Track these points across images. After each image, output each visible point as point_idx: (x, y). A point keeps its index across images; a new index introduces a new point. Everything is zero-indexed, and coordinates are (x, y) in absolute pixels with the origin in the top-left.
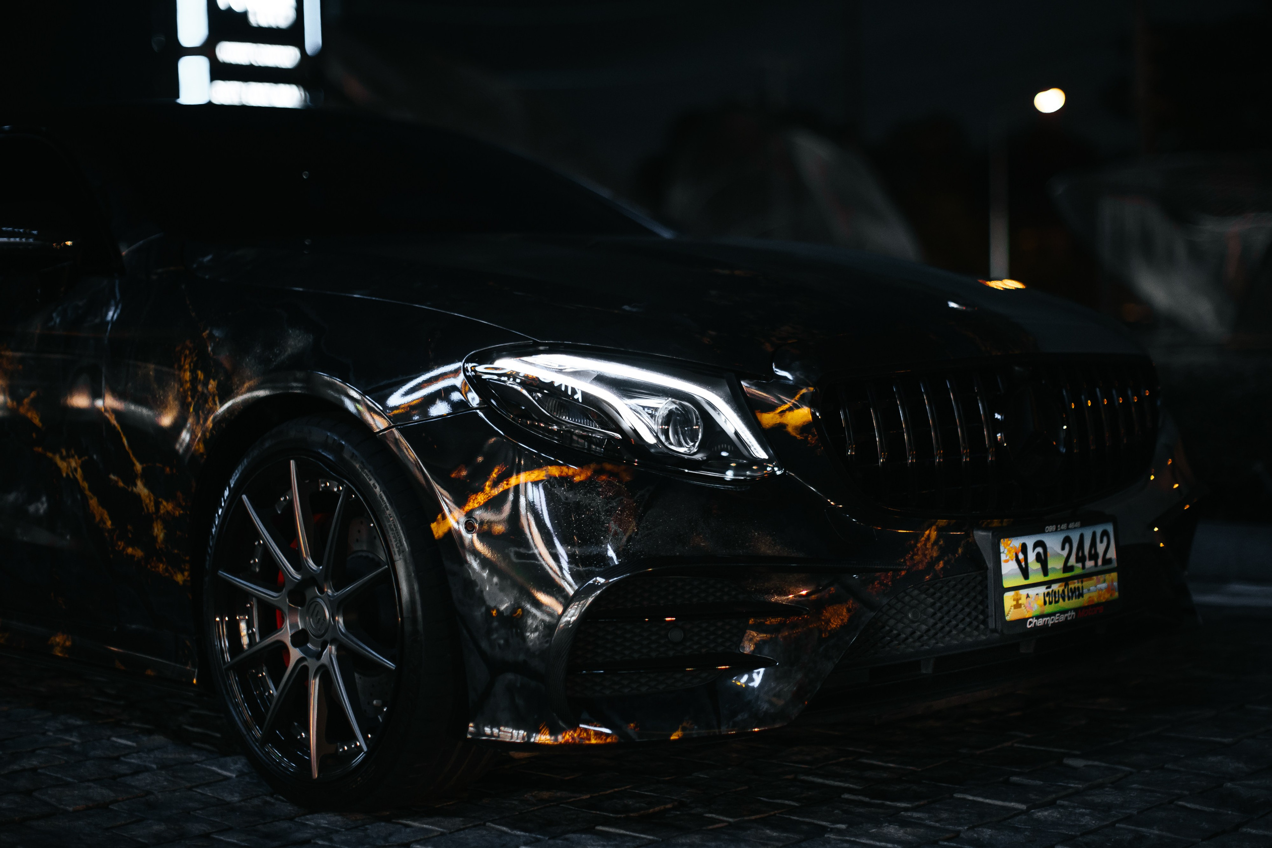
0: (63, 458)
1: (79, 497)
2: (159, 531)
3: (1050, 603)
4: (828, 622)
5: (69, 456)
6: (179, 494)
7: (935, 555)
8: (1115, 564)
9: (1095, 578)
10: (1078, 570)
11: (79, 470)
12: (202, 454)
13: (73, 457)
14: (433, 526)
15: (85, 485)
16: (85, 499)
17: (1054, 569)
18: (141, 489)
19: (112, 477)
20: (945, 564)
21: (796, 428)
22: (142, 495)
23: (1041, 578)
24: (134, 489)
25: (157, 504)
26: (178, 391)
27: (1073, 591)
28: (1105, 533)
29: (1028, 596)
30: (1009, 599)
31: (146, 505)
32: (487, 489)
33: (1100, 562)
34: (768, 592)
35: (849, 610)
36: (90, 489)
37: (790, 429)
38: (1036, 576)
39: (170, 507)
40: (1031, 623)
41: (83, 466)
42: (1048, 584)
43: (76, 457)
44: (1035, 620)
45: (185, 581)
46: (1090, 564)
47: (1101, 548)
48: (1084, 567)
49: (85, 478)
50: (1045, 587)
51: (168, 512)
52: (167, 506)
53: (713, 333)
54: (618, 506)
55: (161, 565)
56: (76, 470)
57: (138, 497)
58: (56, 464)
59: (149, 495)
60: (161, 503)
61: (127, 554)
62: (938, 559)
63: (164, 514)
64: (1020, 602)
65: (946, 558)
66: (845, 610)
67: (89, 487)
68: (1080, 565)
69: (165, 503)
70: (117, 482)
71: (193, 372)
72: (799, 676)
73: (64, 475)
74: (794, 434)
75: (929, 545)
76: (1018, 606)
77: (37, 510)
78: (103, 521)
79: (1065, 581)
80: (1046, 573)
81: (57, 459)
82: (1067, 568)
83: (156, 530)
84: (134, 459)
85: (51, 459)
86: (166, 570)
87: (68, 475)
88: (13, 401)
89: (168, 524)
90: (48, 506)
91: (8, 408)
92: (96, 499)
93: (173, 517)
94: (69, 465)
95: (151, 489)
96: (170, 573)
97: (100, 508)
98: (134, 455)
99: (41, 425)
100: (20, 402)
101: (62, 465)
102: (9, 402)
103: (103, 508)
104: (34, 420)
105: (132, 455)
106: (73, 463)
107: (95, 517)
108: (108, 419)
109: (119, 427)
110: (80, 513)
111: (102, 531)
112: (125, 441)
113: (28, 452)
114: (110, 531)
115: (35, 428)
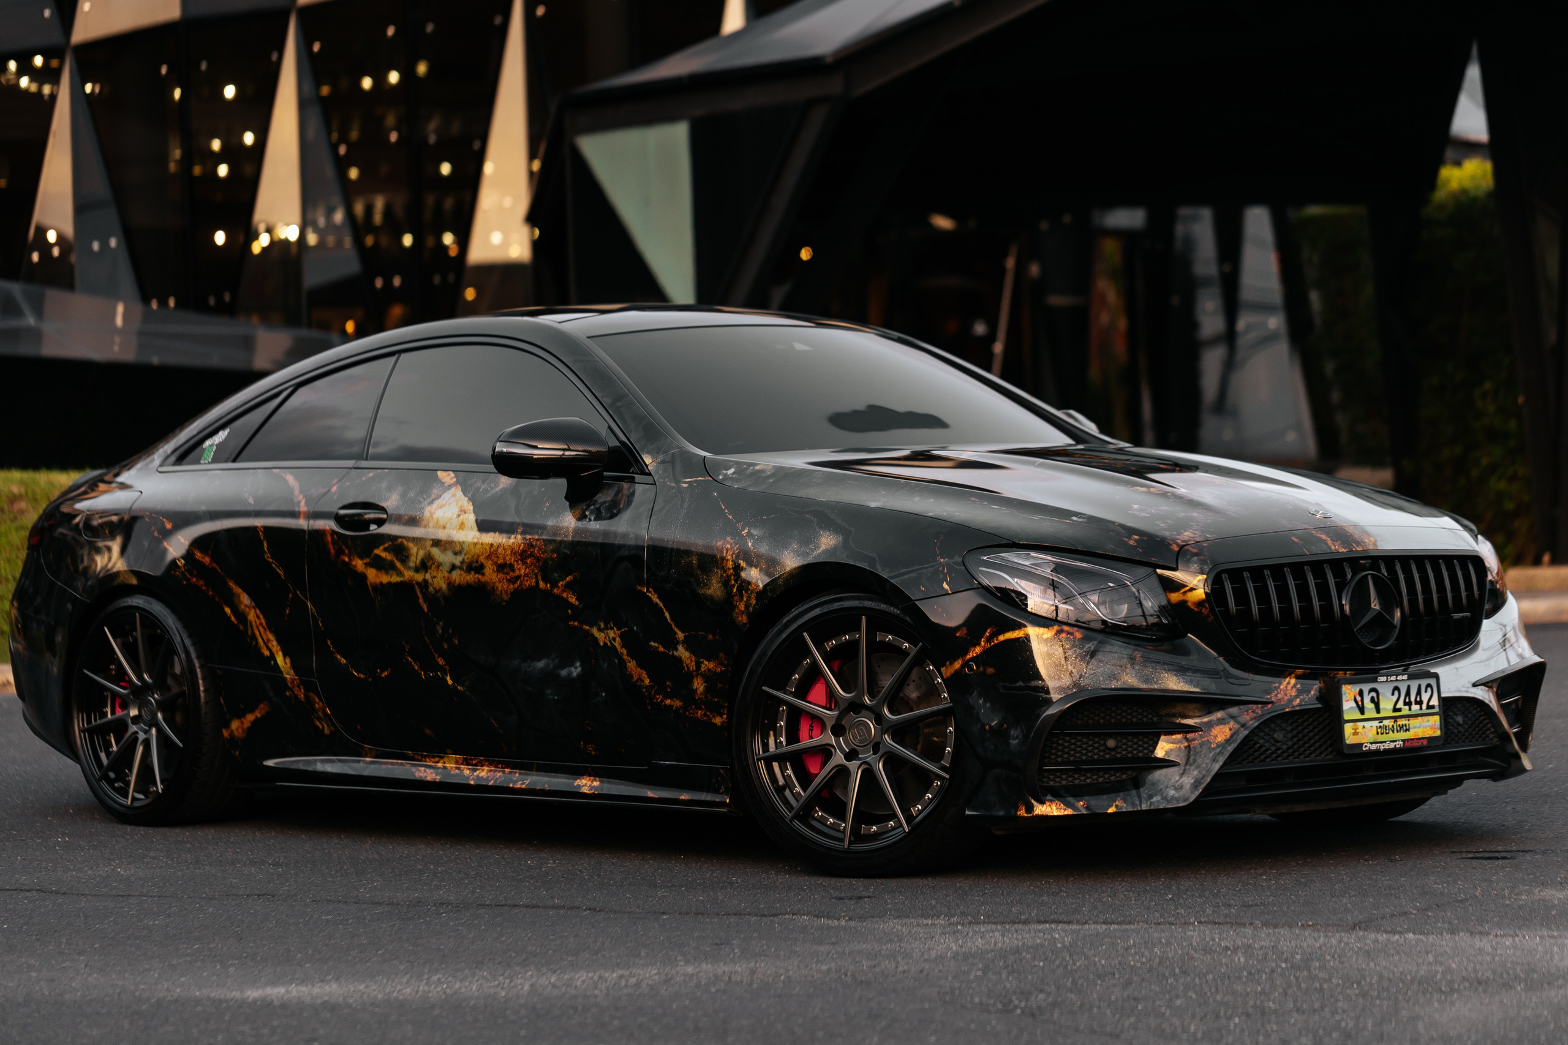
0: (600, 630)
1: (616, 661)
2: (699, 685)
3: (1382, 734)
4: (1216, 737)
5: (607, 628)
6: (721, 655)
7: (1293, 694)
8: (1437, 710)
9: (1420, 718)
10: (1405, 710)
11: (618, 639)
12: (745, 624)
13: (612, 629)
15: (624, 651)
16: (622, 663)
17: (1385, 709)
18: (682, 652)
19: (652, 643)
20: (1301, 701)
21: (1194, 603)
22: (683, 658)
23: (1375, 715)
24: (675, 653)
25: (698, 665)
26: (721, 576)
27: (1401, 727)
28: (1429, 685)
29: (1364, 727)
30: (1348, 729)
31: (687, 665)
32: (983, 643)
33: (1424, 706)
34: (1174, 716)
35: (1230, 729)
36: (628, 655)
37: (1190, 604)
38: (1370, 711)
39: (711, 665)
40: (1366, 746)
41: (622, 636)
42: (1381, 719)
43: (615, 629)
44: (1369, 745)
45: (721, 724)
46: (1415, 708)
47: (1425, 697)
48: (1410, 710)
49: (624, 646)
50: (1378, 721)
51: (709, 669)
52: (707, 665)
53: (1136, 537)
54: (1073, 654)
55: (700, 712)
56: (614, 639)
57: (679, 660)
58: (593, 635)
59: (690, 657)
60: (703, 662)
61: (665, 705)
62: (1296, 697)
63: (705, 671)
64: (1358, 731)
65: (1302, 697)
66: (1228, 729)
67: (627, 652)
68: (1407, 707)
69: (706, 662)
70: (657, 648)
72: (1195, 773)
73: (602, 644)
74: (1193, 607)
75: (1289, 687)
76: (1356, 733)
77: (570, 673)
78: (640, 679)
79: (1395, 718)
80: (1378, 711)
81: (595, 631)
82: (1395, 710)
83: (696, 684)
84: (676, 630)
85: (588, 631)
86: (705, 715)
87: (605, 644)
88: (546, 584)
89: (708, 677)
90: (582, 670)
91: (541, 590)
92: (634, 662)
93: (715, 673)
94: (606, 636)
95: (692, 652)
96: (709, 717)
97: (639, 669)
98: (675, 625)
99: (577, 603)
100: (554, 584)
101: (600, 636)
102: (542, 584)
103: (641, 669)
104: (570, 599)
105: (673, 626)
106: (611, 634)
107: (632, 677)
108: (650, 598)
109: (661, 605)
110: (617, 674)
111: (640, 688)
112: (667, 615)
113: (562, 624)
114: (647, 687)
115: (571, 606)
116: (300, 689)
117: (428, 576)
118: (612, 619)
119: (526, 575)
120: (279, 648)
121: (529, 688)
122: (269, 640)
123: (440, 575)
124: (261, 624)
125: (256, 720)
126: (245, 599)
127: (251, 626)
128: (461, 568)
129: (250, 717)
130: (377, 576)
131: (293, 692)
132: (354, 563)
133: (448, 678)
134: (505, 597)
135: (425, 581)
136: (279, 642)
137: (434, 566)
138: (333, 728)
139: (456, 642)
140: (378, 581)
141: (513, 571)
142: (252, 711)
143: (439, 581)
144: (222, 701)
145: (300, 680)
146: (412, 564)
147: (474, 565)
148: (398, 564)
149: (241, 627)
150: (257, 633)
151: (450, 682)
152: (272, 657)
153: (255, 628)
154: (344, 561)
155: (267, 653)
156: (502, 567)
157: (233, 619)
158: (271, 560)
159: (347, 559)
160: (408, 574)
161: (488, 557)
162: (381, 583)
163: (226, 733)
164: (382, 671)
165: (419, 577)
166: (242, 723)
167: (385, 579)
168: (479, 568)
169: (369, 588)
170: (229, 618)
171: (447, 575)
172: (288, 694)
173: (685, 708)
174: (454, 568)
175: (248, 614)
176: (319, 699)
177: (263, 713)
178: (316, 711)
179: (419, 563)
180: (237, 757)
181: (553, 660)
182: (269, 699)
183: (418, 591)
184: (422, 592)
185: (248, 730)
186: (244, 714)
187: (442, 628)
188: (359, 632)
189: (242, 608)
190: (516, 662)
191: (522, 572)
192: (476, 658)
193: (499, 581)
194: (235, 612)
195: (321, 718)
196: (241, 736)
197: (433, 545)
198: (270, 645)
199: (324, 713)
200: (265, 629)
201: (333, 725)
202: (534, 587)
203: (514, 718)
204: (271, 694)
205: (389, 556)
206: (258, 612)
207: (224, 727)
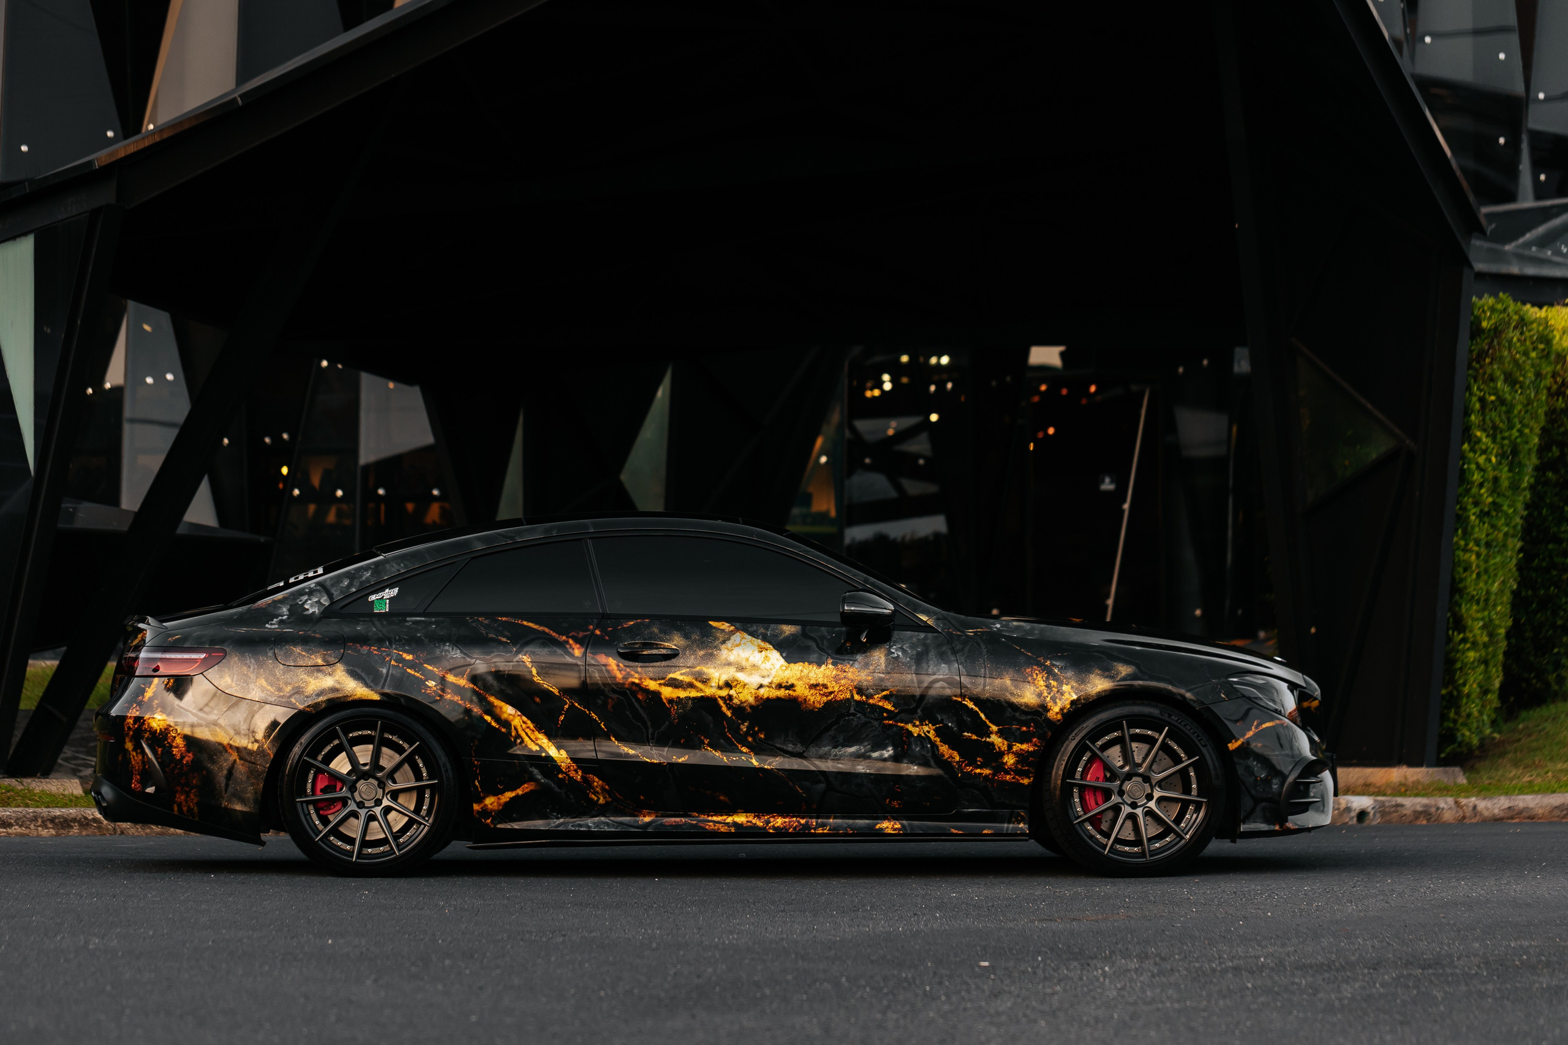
0: (915, 726)
1: (929, 746)
2: (1010, 760)
5: (922, 725)
6: (1036, 739)
11: (932, 732)
12: (1059, 720)
13: (926, 725)
14: (1229, 745)
15: (938, 739)
16: (935, 746)
19: (966, 734)
22: (995, 743)
24: (988, 739)
25: (1010, 747)
31: (999, 747)
32: (1253, 729)
36: (941, 741)
39: (1024, 747)
41: (936, 730)
43: (930, 725)
45: (1029, 783)
49: (937, 735)
51: (1020, 749)
52: (1017, 747)
55: (1009, 776)
56: (929, 732)
57: (992, 744)
58: (907, 729)
59: (1003, 742)
61: (975, 773)
63: (1017, 751)
69: (1018, 745)
70: (970, 736)
73: (916, 735)
77: (882, 755)
78: (951, 757)
81: (910, 727)
83: (1007, 759)
84: (990, 725)
85: (902, 727)
86: (1013, 778)
87: (919, 735)
88: (861, 696)
89: (1021, 756)
90: (895, 752)
91: (856, 701)
92: (947, 746)
93: (1028, 751)
94: (921, 729)
95: (1005, 739)
96: (1017, 779)
97: (950, 751)
98: (990, 722)
99: (893, 709)
100: (871, 696)
101: (915, 731)
102: (857, 697)
103: (953, 750)
104: (886, 707)
105: (988, 723)
106: (926, 728)
107: (944, 756)
108: (966, 705)
109: (977, 709)
110: (930, 754)
111: (950, 763)
112: (982, 716)
113: (876, 723)
114: (957, 762)
115: (887, 711)
116: (577, 773)
117: (732, 692)
118: (927, 719)
119: (840, 691)
120: (551, 744)
121: (841, 766)
122: (537, 739)
123: (746, 691)
124: (528, 727)
125: (517, 796)
126: (508, 711)
127: (516, 729)
128: (770, 687)
129: (509, 795)
130: (672, 692)
131: (568, 775)
132: (645, 683)
133: (753, 761)
134: (819, 706)
135: (730, 697)
136: (549, 740)
137: (738, 686)
138: (609, 799)
139: (762, 736)
140: (674, 696)
141: (827, 688)
142: (512, 790)
143: (745, 696)
144: (477, 784)
145: (577, 766)
146: (714, 684)
147: (783, 685)
148: (699, 685)
149: (503, 730)
150: (523, 735)
151: (756, 763)
152: (543, 750)
153: (520, 730)
154: (633, 683)
155: (535, 748)
156: (814, 686)
157: (494, 724)
158: (542, 682)
159: (637, 681)
160: (709, 691)
161: (799, 679)
162: (678, 697)
163: (476, 807)
164: (679, 757)
165: (724, 693)
166: (499, 799)
167: (682, 694)
169: (665, 701)
170: (490, 724)
171: (753, 691)
172: (560, 776)
173: (994, 775)
174: (761, 686)
175: (512, 720)
176: (599, 779)
177: (526, 791)
178: (593, 788)
179: (721, 683)
180: (488, 824)
181: (865, 746)
182: (537, 781)
183: (721, 703)
184: (725, 703)
185: (506, 803)
186: (502, 792)
187: (747, 727)
188: (650, 731)
189: (504, 716)
190: (826, 749)
191: (836, 689)
192: (785, 748)
193: (812, 695)
194: (497, 719)
195: (598, 793)
196: (496, 808)
197: (737, 671)
198: (539, 742)
199: (603, 789)
200: (533, 731)
201: (610, 797)
202: (848, 699)
203: (822, 786)
204: (539, 777)
205: (687, 679)
206: (525, 718)
207: (476, 803)
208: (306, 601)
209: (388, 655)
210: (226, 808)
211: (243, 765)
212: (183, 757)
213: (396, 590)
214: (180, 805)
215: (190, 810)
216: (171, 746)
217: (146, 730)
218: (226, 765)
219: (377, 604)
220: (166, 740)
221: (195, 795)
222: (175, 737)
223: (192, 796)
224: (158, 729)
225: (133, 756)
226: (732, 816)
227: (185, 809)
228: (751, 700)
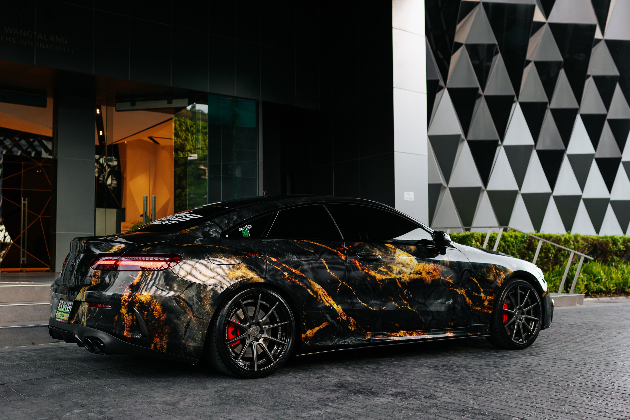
0: (459, 290)
1: (463, 298)
2: (486, 303)
5: (461, 289)
6: (494, 295)
11: (464, 292)
12: (500, 286)
15: (466, 295)
16: (465, 298)
18: (482, 295)
19: (474, 293)
24: (480, 295)
25: (486, 298)
31: (483, 298)
39: (490, 297)
41: (465, 291)
43: (464, 289)
45: (491, 312)
49: (466, 294)
51: (490, 299)
52: (488, 298)
55: (485, 310)
56: (463, 292)
57: (481, 297)
58: (457, 292)
59: (484, 296)
61: (476, 309)
71: (496, 270)
77: (449, 303)
78: (469, 303)
81: (458, 290)
84: (481, 289)
85: (455, 290)
86: (487, 311)
87: (460, 294)
89: (490, 301)
90: (453, 301)
92: (468, 298)
93: (492, 300)
94: (461, 291)
95: (485, 294)
98: (481, 288)
99: (453, 283)
100: (446, 277)
101: (459, 292)
102: (442, 278)
103: (470, 300)
106: (462, 291)
107: (467, 302)
108: (474, 281)
109: (477, 282)
110: (463, 302)
111: (469, 305)
112: (479, 285)
113: (447, 289)
114: (471, 305)
115: (451, 283)
116: (345, 316)
117: (401, 276)
118: (463, 286)
119: (436, 275)
120: (334, 302)
121: (437, 308)
122: (329, 300)
123: (406, 276)
124: (325, 295)
125: (320, 329)
126: (317, 286)
127: (320, 296)
128: (414, 273)
129: (317, 328)
130: (380, 276)
131: (341, 317)
132: (370, 272)
133: (409, 307)
134: (430, 282)
135: (400, 278)
136: (334, 300)
137: (403, 273)
138: (356, 328)
139: (411, 296)
140: (381, 278)
141: (432, 274)
142: (318, 326)
143: (406, 278)
144: (304, 324)
145: (345, 313)
146: (395, 273)
147: (418, 272)
148: (389, 273)
149: (315, 296)
150: (323, 298)
151: (410, 308)
152: (331, 305)
153: (322, 296)
154: (366, 272)
155: (328, 305)
156: (428, 273)
157: (311, 293)
158: (330, 272)
159: (367, 271)
160: (393, 276)
161: (423, 270)
162: (382, 279)
163: (303, 336)
164: (383, 307)
165: (398, 277)
166: (313, 331)
167: (384, 277)
168: (420, 274)
169: (377, 280)
170: (309, 293)
171: (408, 276)
172: (338, 318)
173: (482, 309)
174: (411, 273)
175: (319, 291)
176: (353, 319)
177: (324, 326)
178: (350, 323)
179: (397, 272)
180: (307, 344)
181: (444, 299)
182: (328, 321)
183: (397, 281)
184: (399, 281)
185: (316, 333)
186: (314, 327)
187: (406, 292)
188: (372, 295)
189: (316, 289)
190: (432, 301)
191: (435, 274)
192: (418, 301)
193: (428, 277)
194: (313, 291)
195: (352, 325)
196: (311, 336)
197: (402, 267)
198: (329, 302)
199: (354, 323)
200: (327, 296)
201: (356, 327)
202: (439, 279)
203: (430, 317)
204: (329, 319)
205: (385, 270)
206: (324, 290)
207: (303, 334)
208: (209, 230)
209: (265, 259)
210: (184, 345)
211: (195, 320)
212: (160, 317)
213: (251, 225)
214: (155, 345)
215: (162, 347)
216: (153, 311)
217: (137, 302)
218: (185, 321)
219: (243, 232)
220: (150, 307)
221: (166, 338)
222: (155, 306)
223: (164, 339)
224: (145, 301)
225: (126, 317)
226: (398, 333)
227: (158, 346)
228: (408, 279)
